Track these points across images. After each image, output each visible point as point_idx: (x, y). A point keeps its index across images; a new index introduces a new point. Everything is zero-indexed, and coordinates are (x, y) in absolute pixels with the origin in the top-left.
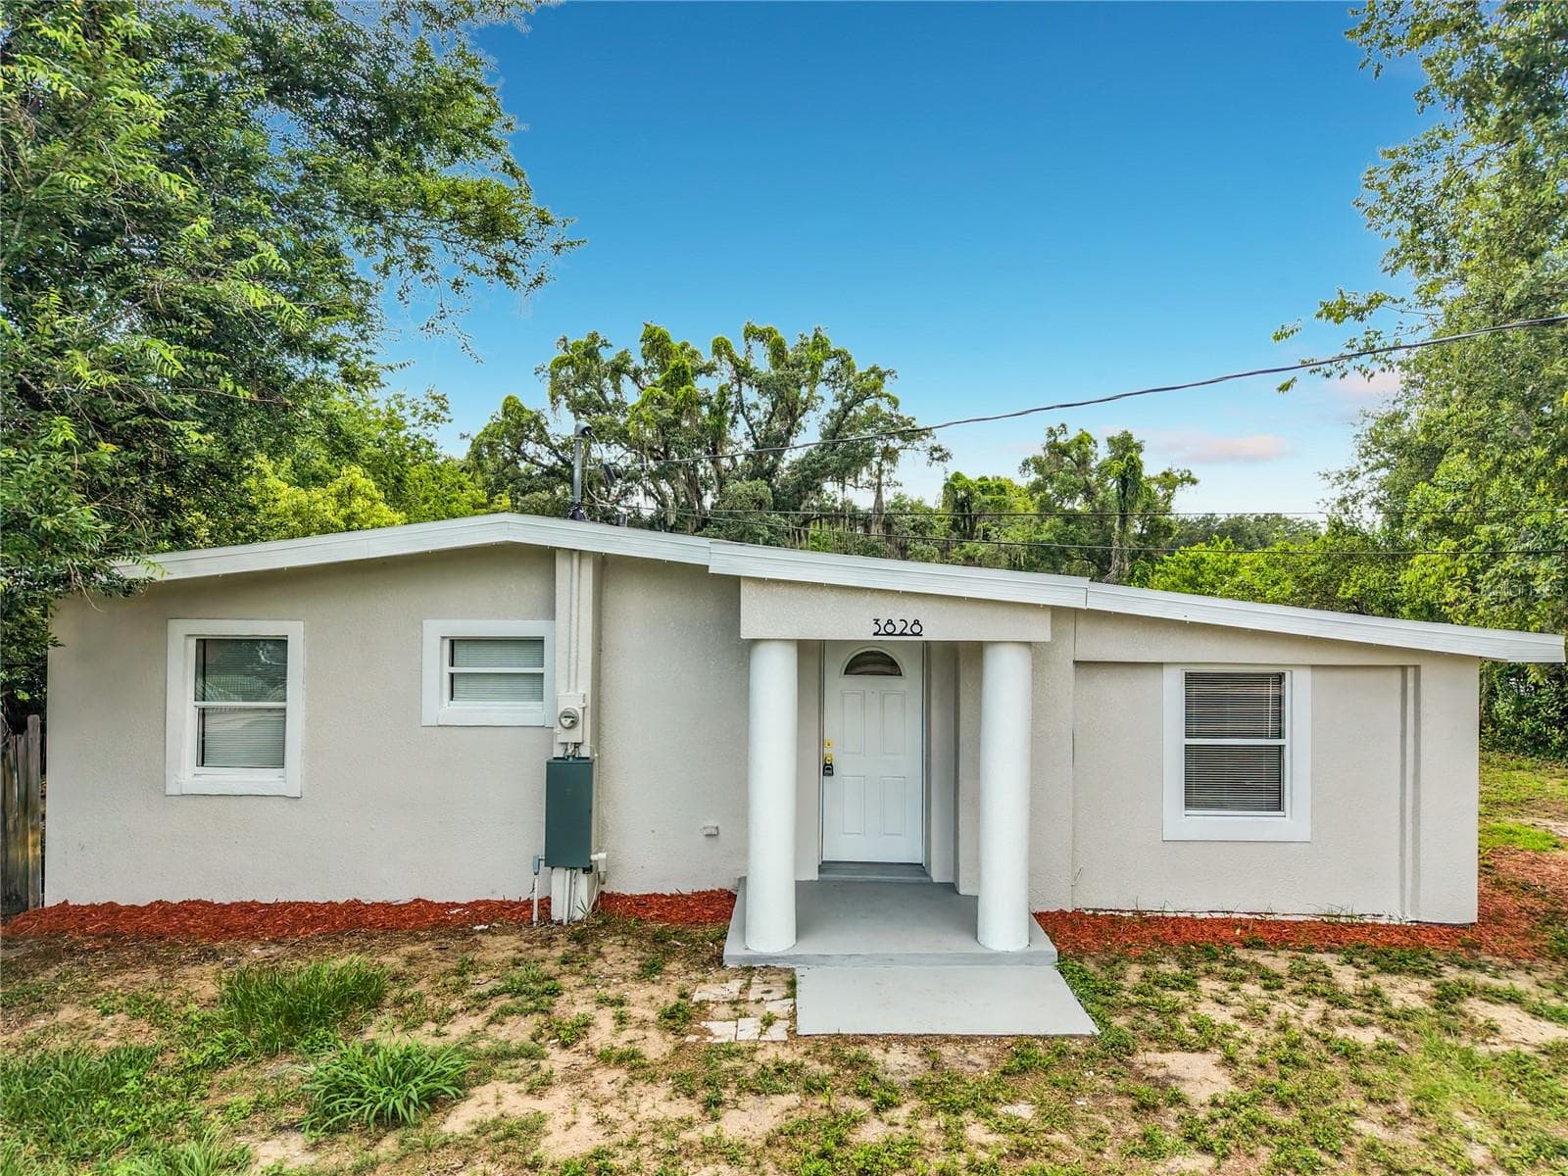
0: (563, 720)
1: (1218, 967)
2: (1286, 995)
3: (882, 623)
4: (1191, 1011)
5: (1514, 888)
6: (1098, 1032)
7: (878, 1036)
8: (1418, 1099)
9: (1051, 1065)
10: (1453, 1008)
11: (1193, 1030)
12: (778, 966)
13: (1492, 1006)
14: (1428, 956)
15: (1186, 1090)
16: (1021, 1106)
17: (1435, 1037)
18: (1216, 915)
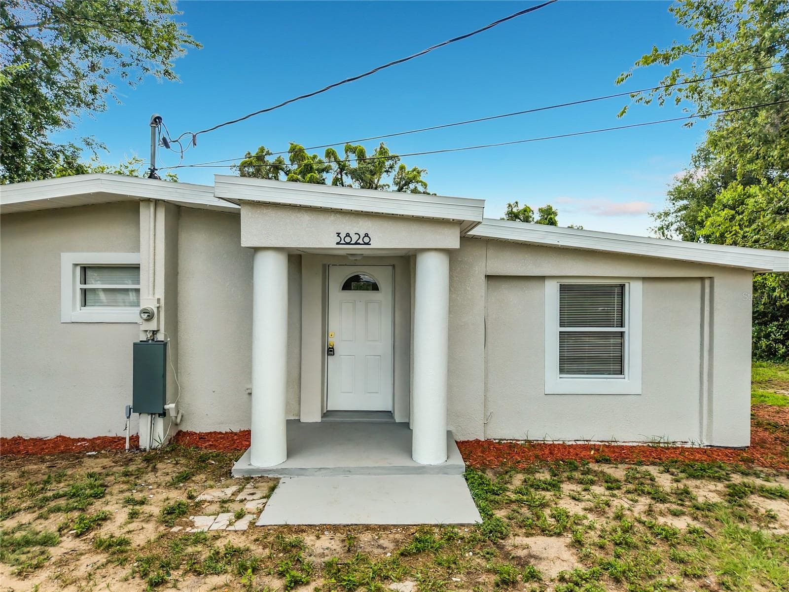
0: (142, 315)
1: (577, 475)
2: (622, 494)
3: (343, 236)
4: (554, 506)
5: (769, 427)
6: (481, 522)
7: (315, 526)
8: (724, 574)
9: (441, 547)
10: (742, 502)
11: (554, 519)
12: (269, 476)
13: (768, 500)
14: (720, 467)
15: (541, 567)
16: (407, 583)
17: (731, 523)
18: (579, 443)
